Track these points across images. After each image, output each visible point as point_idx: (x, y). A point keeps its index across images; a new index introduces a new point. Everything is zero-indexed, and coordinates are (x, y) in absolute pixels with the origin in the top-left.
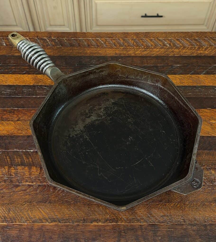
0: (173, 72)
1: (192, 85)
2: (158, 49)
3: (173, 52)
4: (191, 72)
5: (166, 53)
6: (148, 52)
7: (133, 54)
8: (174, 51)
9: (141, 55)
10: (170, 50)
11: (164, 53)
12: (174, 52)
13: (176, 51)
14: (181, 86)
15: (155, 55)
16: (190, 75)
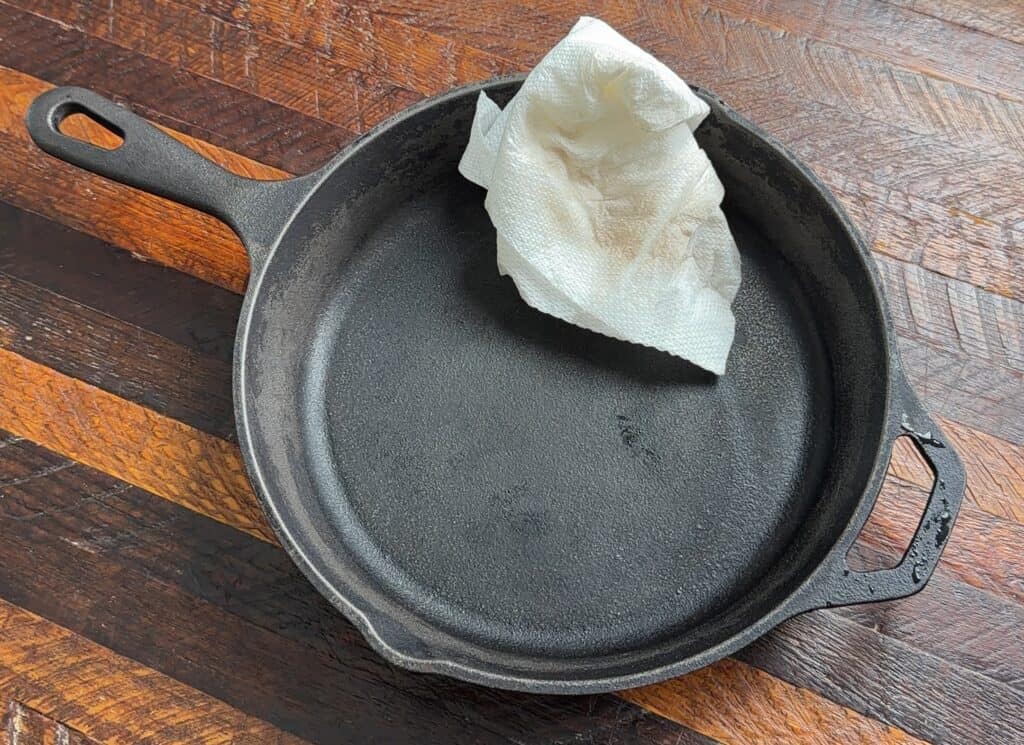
0: (137, 514)
1: (112, 396)
2: (92, 711)
3: (33, 654)
4: (53, 477)
5: (71, 661)
6: (160, 715)
7: (253, 731)
8: (23, 655)
9: (218, 707)
10: (34, 676)
11: (86, 663)
12: (25, 649)
13: (14, 653)
14: (160, 411)
15: (143, 672)
16: (73, 455)
